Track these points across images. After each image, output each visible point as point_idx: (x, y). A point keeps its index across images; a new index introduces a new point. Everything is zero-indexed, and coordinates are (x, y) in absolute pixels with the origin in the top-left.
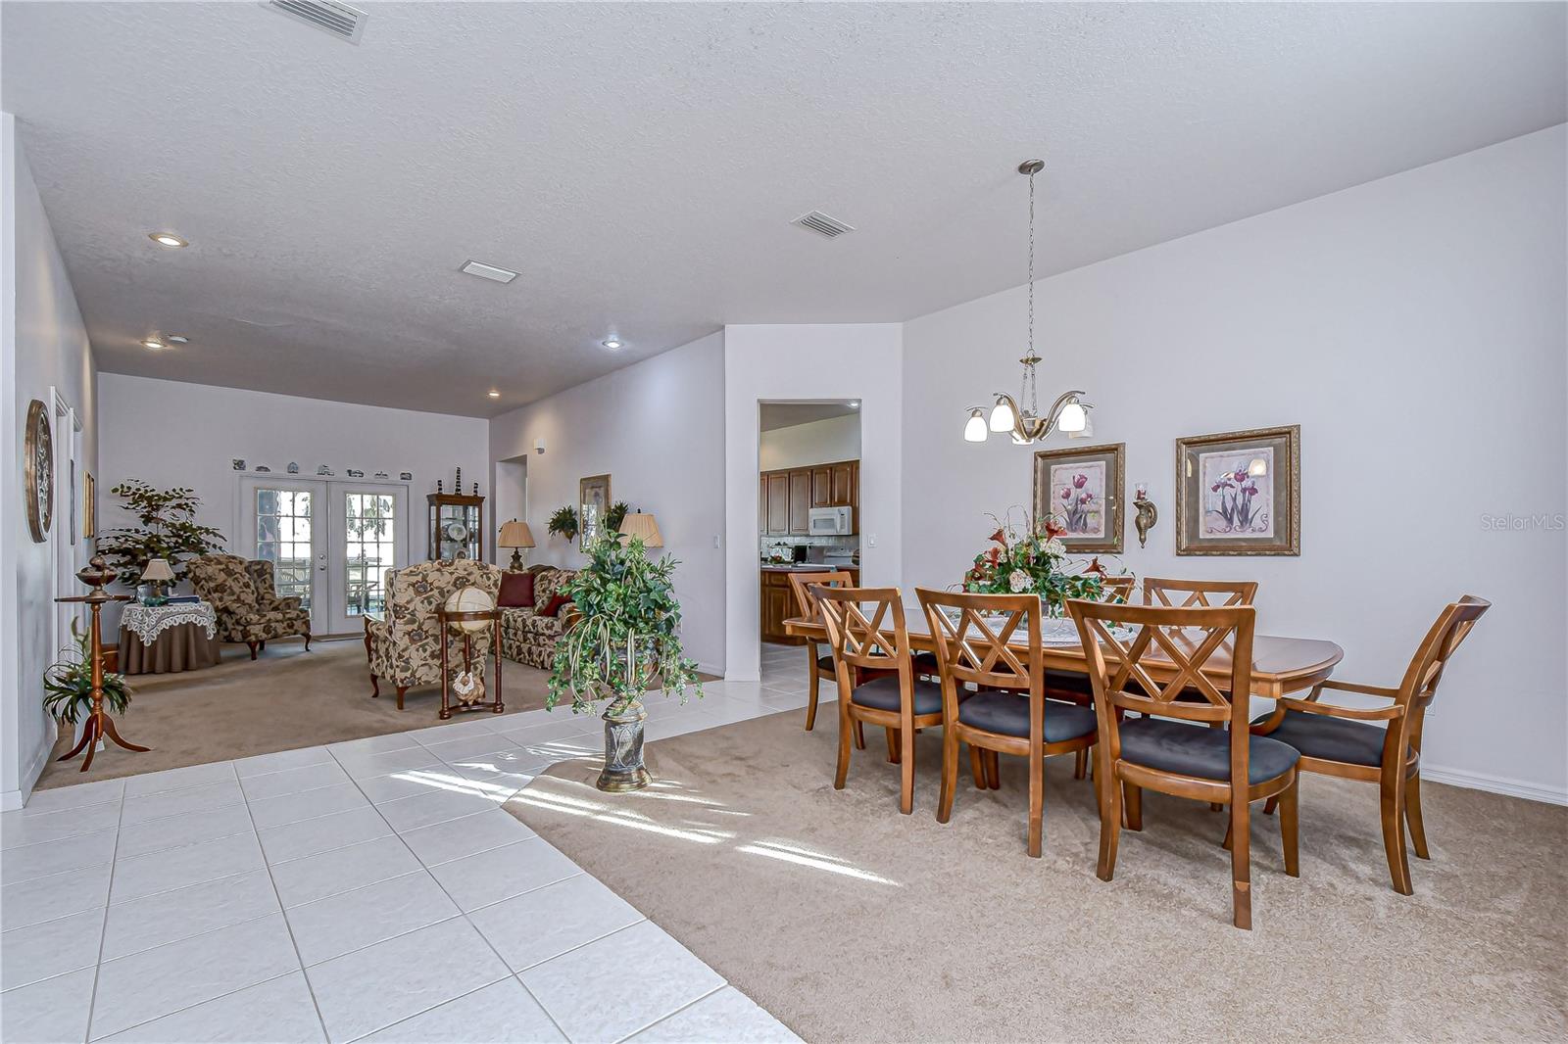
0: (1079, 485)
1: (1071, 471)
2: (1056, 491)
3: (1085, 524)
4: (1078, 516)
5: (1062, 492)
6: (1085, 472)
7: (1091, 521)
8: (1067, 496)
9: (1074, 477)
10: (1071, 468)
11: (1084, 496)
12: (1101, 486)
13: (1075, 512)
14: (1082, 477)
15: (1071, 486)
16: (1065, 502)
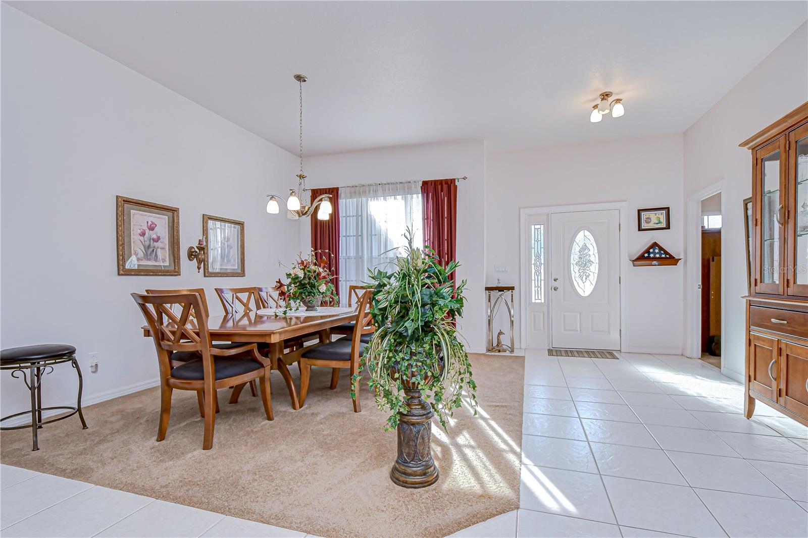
0: (152, 228)
1: (145, 217)
2: (135, 230)
3: (156, 255)
4: (151, 249)
5: (139, 231)
6: (156, 221)
7: (160, 253)
8: (143, 234)
9: (148, 222)
10: (146, 215)
11: (155, 236)
12: (165, 232)
13: (149, 246)
14: (153, 223)
15: (145, 228)
16: (141, 238)
